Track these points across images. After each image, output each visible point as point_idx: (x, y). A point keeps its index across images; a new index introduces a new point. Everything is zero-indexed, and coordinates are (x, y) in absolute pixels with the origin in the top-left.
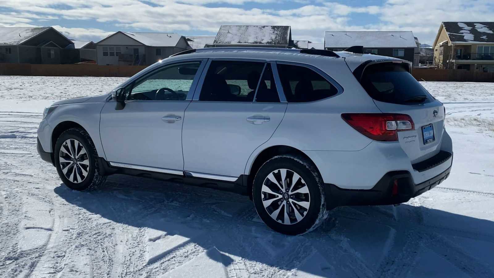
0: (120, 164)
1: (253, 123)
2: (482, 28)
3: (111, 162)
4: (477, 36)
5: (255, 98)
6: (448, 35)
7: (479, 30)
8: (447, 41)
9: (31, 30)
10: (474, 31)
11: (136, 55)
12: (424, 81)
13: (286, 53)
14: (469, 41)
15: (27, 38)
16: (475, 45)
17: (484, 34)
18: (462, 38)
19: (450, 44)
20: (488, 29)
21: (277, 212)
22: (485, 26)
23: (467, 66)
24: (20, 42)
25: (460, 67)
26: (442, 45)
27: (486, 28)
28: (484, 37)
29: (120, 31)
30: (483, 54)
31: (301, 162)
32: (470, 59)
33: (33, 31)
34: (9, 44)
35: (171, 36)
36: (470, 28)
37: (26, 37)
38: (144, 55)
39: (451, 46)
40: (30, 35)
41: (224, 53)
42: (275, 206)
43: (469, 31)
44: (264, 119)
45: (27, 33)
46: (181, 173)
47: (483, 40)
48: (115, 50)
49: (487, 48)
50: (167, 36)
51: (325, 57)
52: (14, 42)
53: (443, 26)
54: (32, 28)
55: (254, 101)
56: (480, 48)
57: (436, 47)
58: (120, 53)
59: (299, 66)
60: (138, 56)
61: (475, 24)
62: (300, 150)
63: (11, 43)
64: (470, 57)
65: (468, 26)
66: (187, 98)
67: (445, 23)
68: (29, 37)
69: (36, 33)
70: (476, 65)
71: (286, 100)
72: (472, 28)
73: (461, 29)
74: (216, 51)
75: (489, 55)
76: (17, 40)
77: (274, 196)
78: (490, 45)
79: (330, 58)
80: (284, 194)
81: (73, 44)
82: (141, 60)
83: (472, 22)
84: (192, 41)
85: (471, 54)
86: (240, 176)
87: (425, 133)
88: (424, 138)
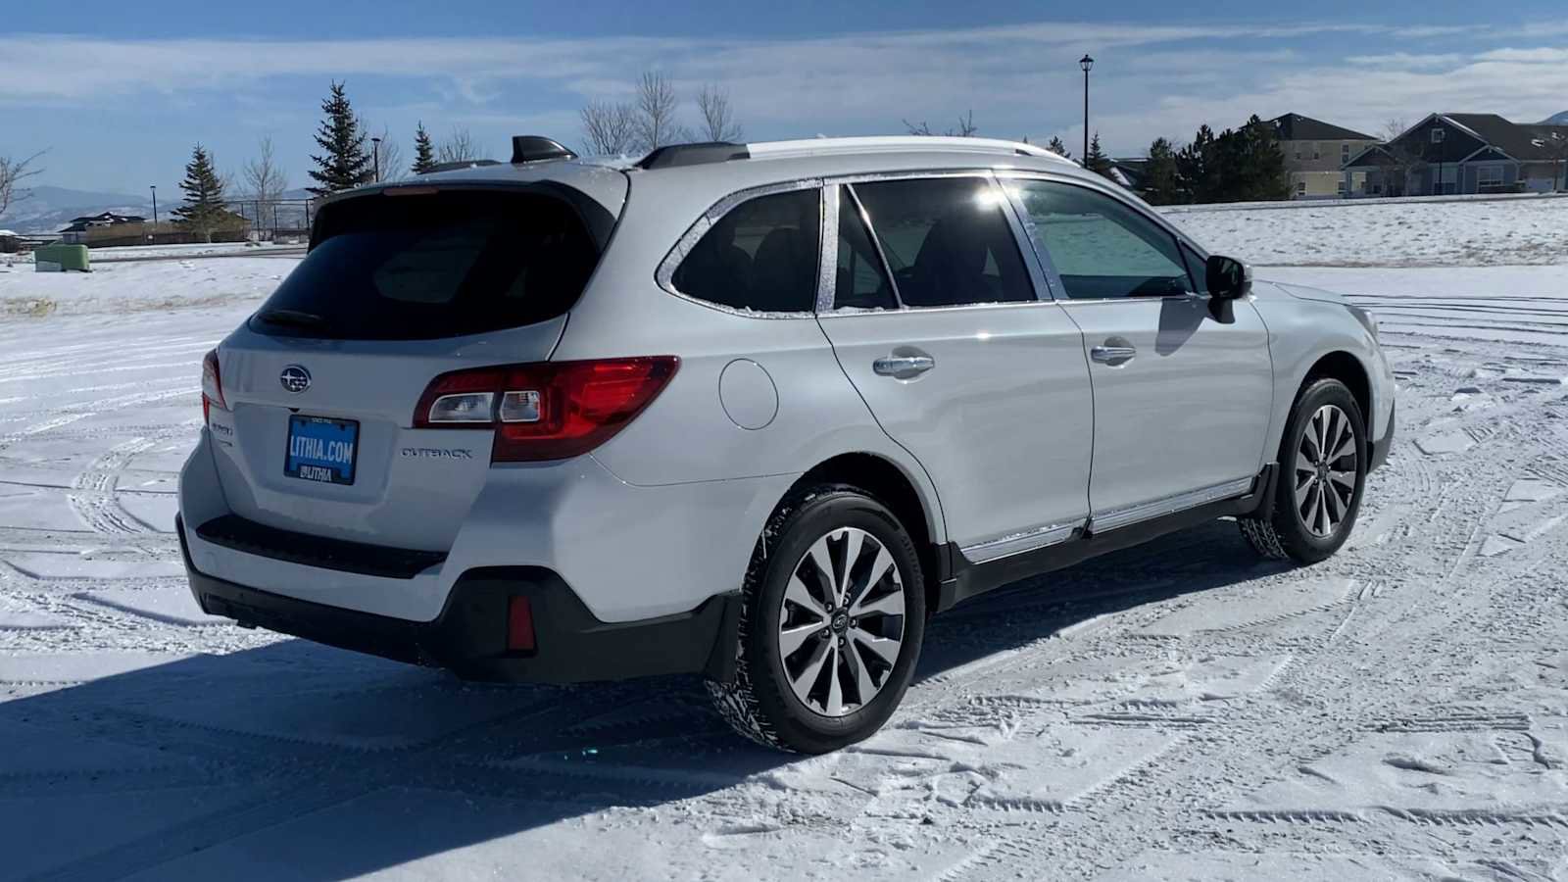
87: (303, 439)
88: (292, 454)
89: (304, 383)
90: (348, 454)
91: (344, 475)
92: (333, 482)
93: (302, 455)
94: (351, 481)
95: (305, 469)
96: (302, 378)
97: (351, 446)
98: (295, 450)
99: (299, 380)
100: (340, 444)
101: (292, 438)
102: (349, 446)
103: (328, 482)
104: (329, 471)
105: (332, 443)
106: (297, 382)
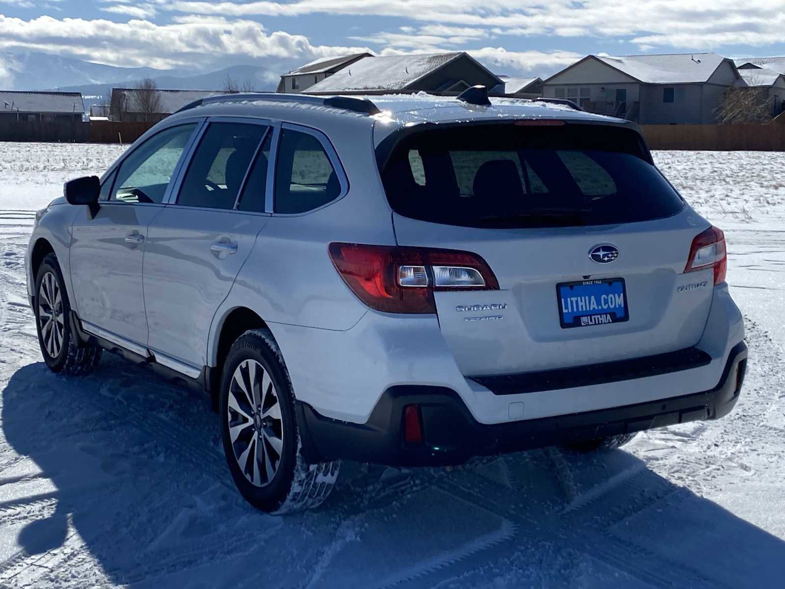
9: (427, 60)
11: (621, 102)
15: (419, 76)
21: (246, 454)
24: (405, 83)
29: (592, 54)
33: (430, 61)
34: (386, 87)
35: (700, 60)
37: (417, 73)
38: (637, 103)
40: (425, 68)
44: (232, 247)
45: (419, 65)
48: (579, 95)
50: (693, 60)
52: (396, 83)
54: (430, 56)
58: (588, 99)
60: (624, 104)
63: (389, 87)
68: (423, 73)
69: (436, 66)
71: (272, 206)
76: (400, 81)
77: (243, 420)
80: (256, 417)
81: (503, 84)
82: (629, 112)
84: (760, 68)
87: (574, 299)
88: (565, 311)
89: (616, 255)
90: (620, 301)
91: (620, 316)
92: (613, 322)
93: (575, 310)
94: (625, 318)
95: (584, 319)
96: (614, 252)
97: (622, 295)
98: (567, 308)
99: (612, 254)
100: (611, 295)
101: (563, 300)
102: (619, 297)
103: (609, 322)
104: (608, 315)
105: (604, 296)
106: (610, 255)
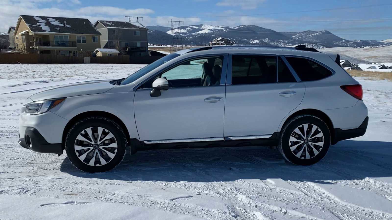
0: (157, 142)
1: (284, 97)
2: (54, 22)
3: (145, 141)
4: (53, 28)
5: (277, 80)
6: (28, 26)
7: (53, 23)
8: (28, 31)
10: (48, 24)
12: (20, 64)
13: (287, 50)
14: (47, 31)
16: (53, 34)
17: (57, 26)
18: (40, 29)
19: (31, 33)
20: (59, 23)
21: (301, 152)
22: (57, 20)
23: (48, 51)
25: (42, 52)
26: (23, 34)
27: (57, 22)
28: (58, 29)
30: (59, 42)
31: (317, 118)
32: (49, 46)
36: (45, 21)
39: (32, 35)
41: (238, 50)
42: (299, 149)
43: (44, 24)
44: (293, 93)
46: (222, 139)
47: (57, 31)
49: (61, 37)
51: (313, 52)
53: (21, 19)
55: (277, 82)
56: (56, 37)
57: (16, 35)
59: (300, 58)
61: (48, 18)
62: (320, 110)
64: (49, 44)
65: (43, 20)
66: (220, 84)
67: (22, 16)
70: (55, 50)
71: (300, 79)
72: (46, 21)
73: (38, 21)
74: (231, 48)
75: (64, 42)
77: (298, 143)
78: (64, 35)
79: (317, 53)
80: (305, 140)
83: (45, 17)
85: (50, 42)
86: (274, 133)
